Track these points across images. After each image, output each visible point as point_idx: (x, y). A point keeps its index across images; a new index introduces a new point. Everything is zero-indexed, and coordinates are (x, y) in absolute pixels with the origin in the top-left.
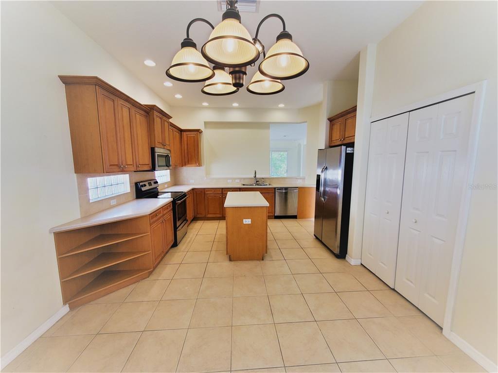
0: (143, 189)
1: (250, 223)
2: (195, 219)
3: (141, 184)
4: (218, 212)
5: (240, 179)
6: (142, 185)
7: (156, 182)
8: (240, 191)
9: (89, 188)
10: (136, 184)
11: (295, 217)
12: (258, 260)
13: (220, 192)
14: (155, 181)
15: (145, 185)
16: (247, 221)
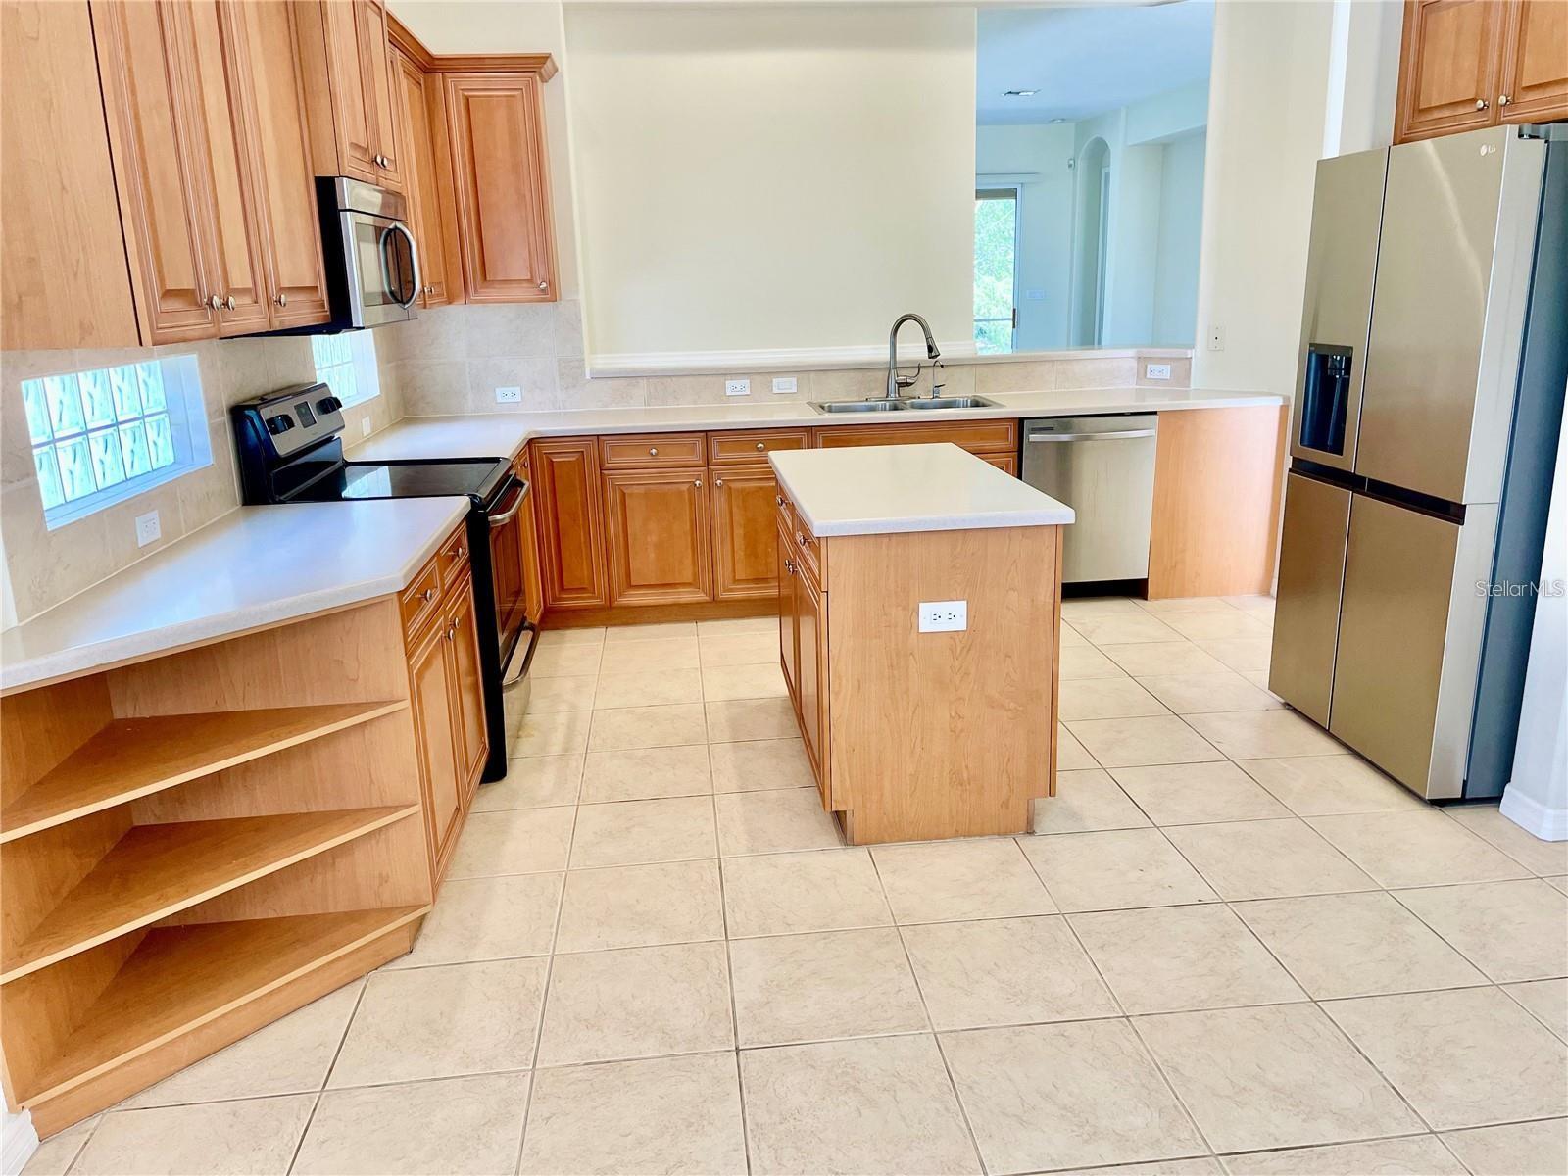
0: (285, 444)
1: (960, 624)
2: (556, 618)
3: (267, 413)
4: (687, 576)
5: (802, 372)
6: (271, 421)
7: (330, 405)
8: (812, 445)
9: (34, 442)
10: (239, 414)
11: (1135, 589)
12: (1003, 833)
13: (697, 458)
14: (318, 396)
15: (288, 422)
16: (942, 616)
